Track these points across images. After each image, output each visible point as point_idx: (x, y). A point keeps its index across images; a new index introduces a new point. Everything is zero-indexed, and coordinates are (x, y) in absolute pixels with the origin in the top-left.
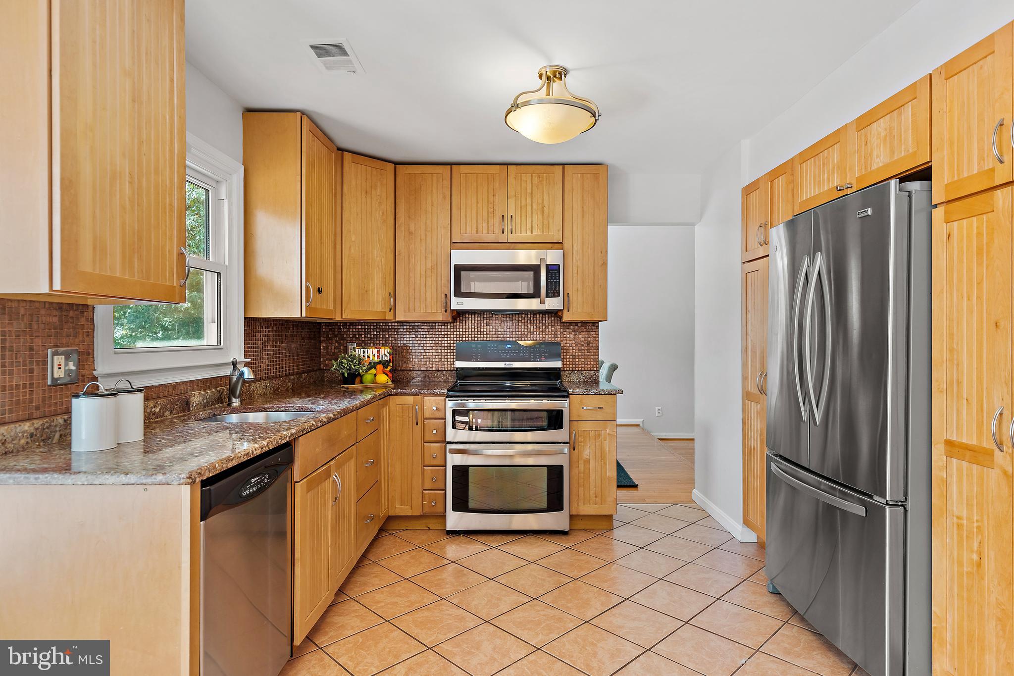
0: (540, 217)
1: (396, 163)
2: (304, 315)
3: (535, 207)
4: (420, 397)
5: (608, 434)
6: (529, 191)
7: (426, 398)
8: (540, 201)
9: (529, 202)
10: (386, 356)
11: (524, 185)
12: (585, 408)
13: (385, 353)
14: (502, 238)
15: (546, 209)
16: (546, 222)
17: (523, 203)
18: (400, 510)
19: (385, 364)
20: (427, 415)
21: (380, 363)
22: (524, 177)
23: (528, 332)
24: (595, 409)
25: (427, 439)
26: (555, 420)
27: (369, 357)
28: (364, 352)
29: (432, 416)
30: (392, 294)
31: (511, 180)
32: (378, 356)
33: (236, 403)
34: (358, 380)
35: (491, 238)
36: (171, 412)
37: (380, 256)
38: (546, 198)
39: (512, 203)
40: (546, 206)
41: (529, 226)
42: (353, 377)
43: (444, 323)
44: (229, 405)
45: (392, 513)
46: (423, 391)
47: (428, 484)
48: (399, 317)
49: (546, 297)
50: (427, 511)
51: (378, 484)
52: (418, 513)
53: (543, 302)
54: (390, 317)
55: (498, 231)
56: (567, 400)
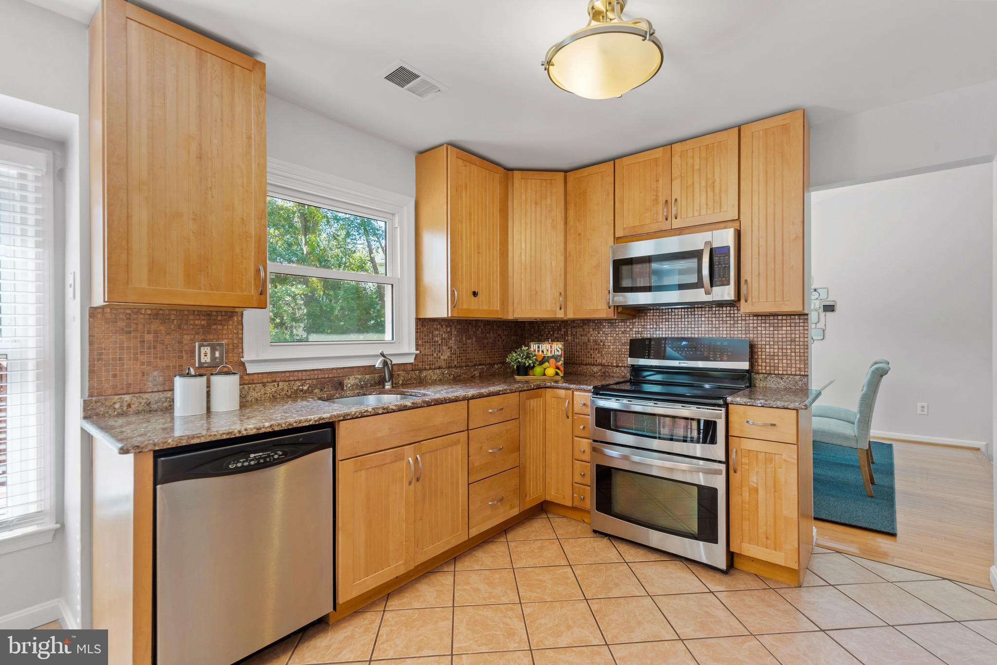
0: (710, 194)
1: (566, 171)
2: (450, 316)
3: (703, 183)
4: (570, 392)
5: (784, 460)
6: (697, 167)
7: (575, 393)
8: (710, 176)
9: (696, 179)
10: (558, 351)
12: (751, 422)
13: (557, 348)
14: (666, 226)
15: (717, 184)
16: (717, 198)
17: (690, 182)
18: (552, 495)
19: (556, 358)
20: (576, 412)
21: (553, 357)
22: (690, 154)
23: (712, 327)
24: (765, 425)
25: (577, 433)
26: (708, 432)
27: (543, 352)
28: (539, 347)
29: (580, 412)
30: (563, 293)
31: (676, 159)
32: (551, 351)
33: (388, 386)
34: (531, 372)
35: (654, 227)
36: (321, 390)
37: (552, 261)
38: (717, 170)
39: (676, 184)
40: (718, 180)
41: (697, 207)
42: (524, 370)
43: (609, 321)
44: (384, 387)
45: (548, 498)
46: (572, 386)
47: (578, 479)
48: (570, 316)
49: (712, 286)
50: (577, 504)
51: (520, 470)
52: (569, 504)
53: (708, 293)
54: (560, 315)
55: (661, 218)
56: (724, 409)
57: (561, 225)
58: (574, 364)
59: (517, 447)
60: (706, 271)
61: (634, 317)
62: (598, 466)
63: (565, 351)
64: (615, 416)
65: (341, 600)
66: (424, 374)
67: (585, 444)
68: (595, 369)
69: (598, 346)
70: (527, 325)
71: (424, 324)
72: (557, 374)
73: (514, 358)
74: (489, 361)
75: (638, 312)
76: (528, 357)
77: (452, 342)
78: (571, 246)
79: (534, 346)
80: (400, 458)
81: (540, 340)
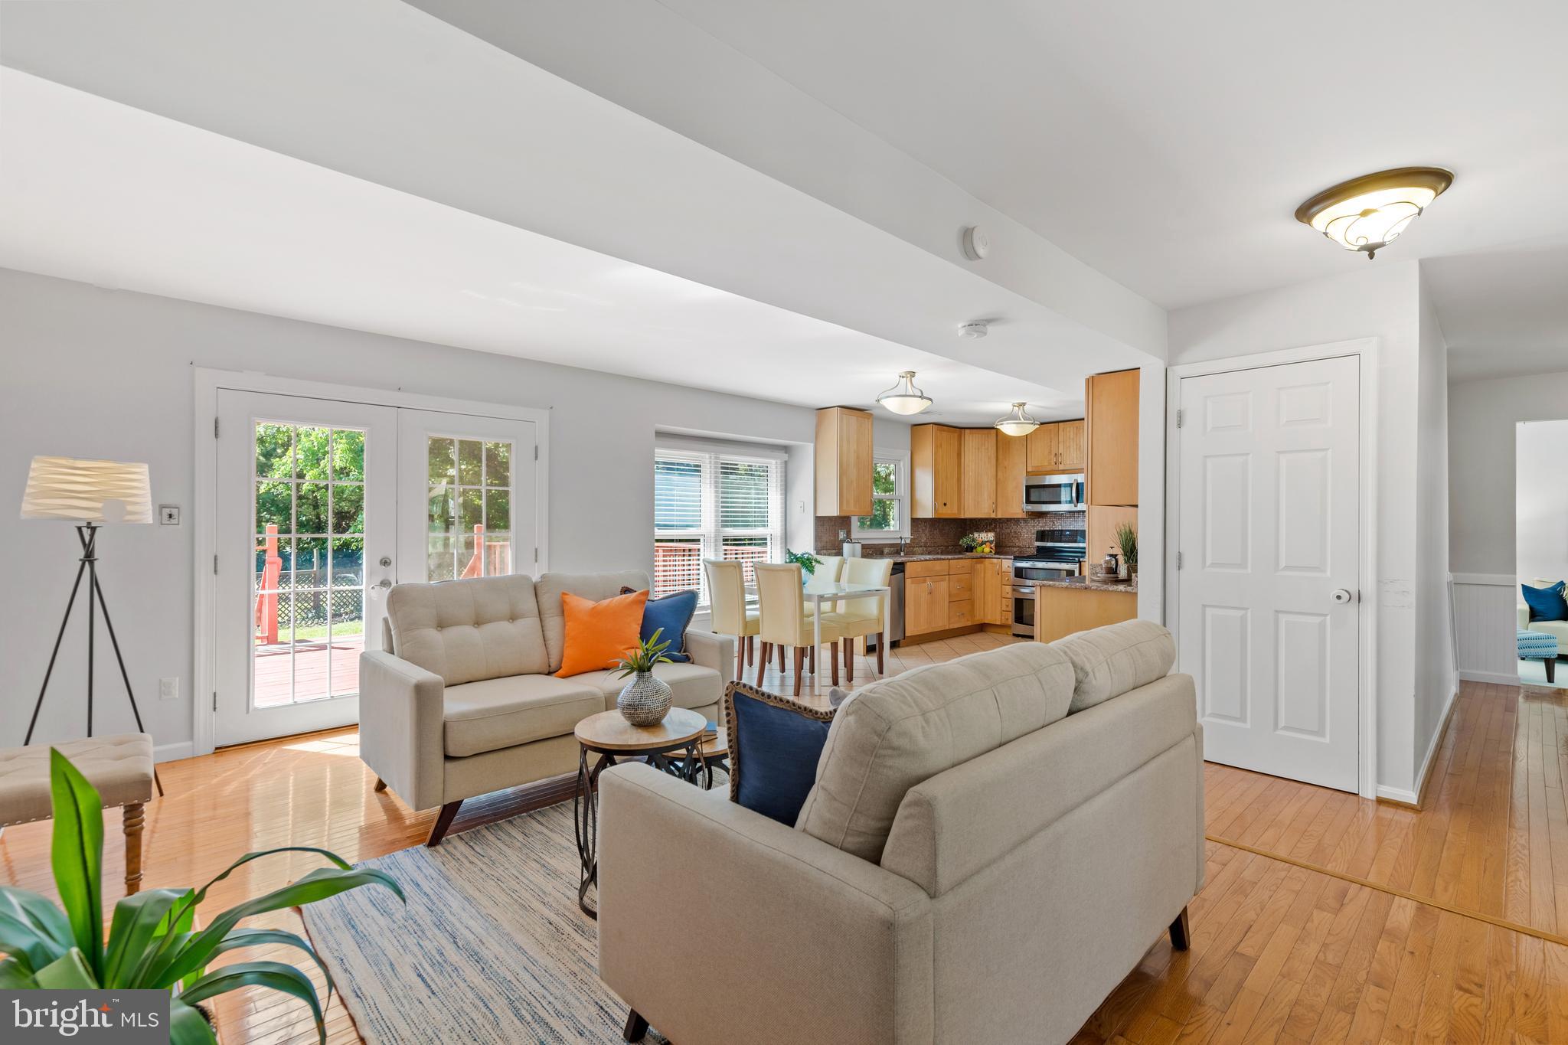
0: (1078, 452)
2: (934, 517)
3: (1075, 447)
4: (1000, 560)
6: (1072, 437)
7: (1003, 560)
8: (1078, 444)
9: (1072, 443)
11: (1068, 434)
13: (991, 536)
14: (1054, 467)
17: (1068, 444)
18: (989, 619)
19: (990, 541)
20: (1003, 570)
21: (988, 541)
22: (1068, 429)
25: (1004, 582)
27: (982, 538)
28: (979, 535)
29: (1006, 571)
30: (994, 502)
31: (1061, 432)
32: (987, 537)
33: (902, 554)
34: (974, 550)
35: (1049, 468)
37: (988, 484)
39: (1061, 446)
40: (1082, 446)
41: (1069, 459)
42: (970, 549)
43: (1023, 519)
44: (900, 554)
45: (986, 622)
46: (1001, 557)
47: (1004, 608)
48: (999, 516)
49: (1078, 502)
50: (1003, 622)
51: (971, 601)
52: (998, 623)
53: (1076, 506)
54: (993, 516)
55: (1053, 463)
56: (1078, 565)
57: (994, 461)
58: (1001, 546)
59: (971, 589)
60: (1074, 495)
61: (1039, 517)
62: (1016, 599)
63: (996, 536)
64: (1025, 571)
65: (907, 635)
66: (915, 549)
67: (1008, 589)
68: (1015, 549)
69: (1017, 536)
70: (968, 523)
71: (915, 522)
72: (991, 552)
73: (964, 542)
74: (946, 544)
75: (1042, 515)
76: (973, 541)
77: (927, 532)
78: (999, 474)
79: (976, 535)
80: (925, 582)
81: (979, 531)
